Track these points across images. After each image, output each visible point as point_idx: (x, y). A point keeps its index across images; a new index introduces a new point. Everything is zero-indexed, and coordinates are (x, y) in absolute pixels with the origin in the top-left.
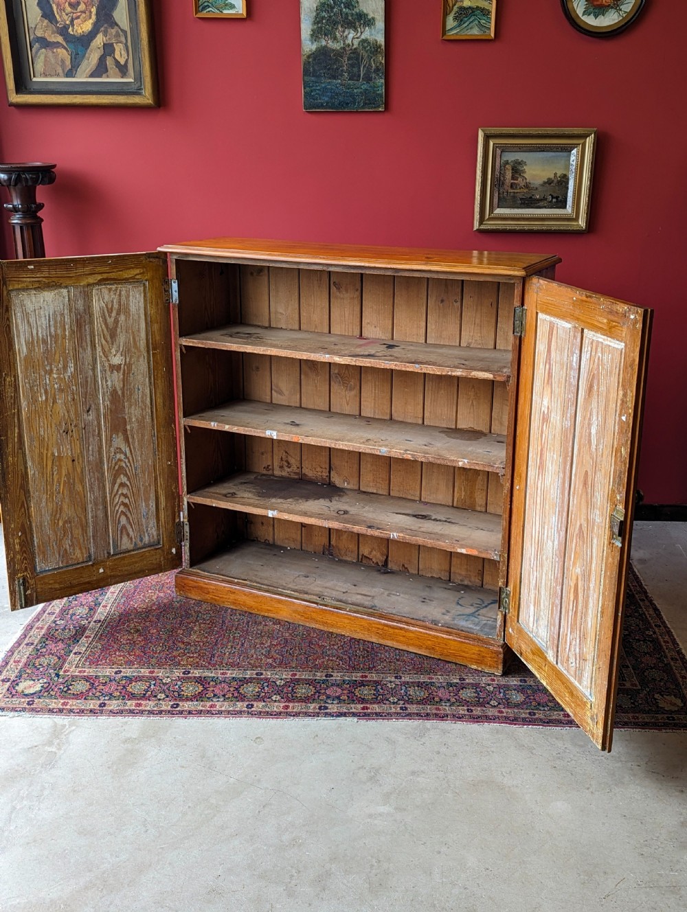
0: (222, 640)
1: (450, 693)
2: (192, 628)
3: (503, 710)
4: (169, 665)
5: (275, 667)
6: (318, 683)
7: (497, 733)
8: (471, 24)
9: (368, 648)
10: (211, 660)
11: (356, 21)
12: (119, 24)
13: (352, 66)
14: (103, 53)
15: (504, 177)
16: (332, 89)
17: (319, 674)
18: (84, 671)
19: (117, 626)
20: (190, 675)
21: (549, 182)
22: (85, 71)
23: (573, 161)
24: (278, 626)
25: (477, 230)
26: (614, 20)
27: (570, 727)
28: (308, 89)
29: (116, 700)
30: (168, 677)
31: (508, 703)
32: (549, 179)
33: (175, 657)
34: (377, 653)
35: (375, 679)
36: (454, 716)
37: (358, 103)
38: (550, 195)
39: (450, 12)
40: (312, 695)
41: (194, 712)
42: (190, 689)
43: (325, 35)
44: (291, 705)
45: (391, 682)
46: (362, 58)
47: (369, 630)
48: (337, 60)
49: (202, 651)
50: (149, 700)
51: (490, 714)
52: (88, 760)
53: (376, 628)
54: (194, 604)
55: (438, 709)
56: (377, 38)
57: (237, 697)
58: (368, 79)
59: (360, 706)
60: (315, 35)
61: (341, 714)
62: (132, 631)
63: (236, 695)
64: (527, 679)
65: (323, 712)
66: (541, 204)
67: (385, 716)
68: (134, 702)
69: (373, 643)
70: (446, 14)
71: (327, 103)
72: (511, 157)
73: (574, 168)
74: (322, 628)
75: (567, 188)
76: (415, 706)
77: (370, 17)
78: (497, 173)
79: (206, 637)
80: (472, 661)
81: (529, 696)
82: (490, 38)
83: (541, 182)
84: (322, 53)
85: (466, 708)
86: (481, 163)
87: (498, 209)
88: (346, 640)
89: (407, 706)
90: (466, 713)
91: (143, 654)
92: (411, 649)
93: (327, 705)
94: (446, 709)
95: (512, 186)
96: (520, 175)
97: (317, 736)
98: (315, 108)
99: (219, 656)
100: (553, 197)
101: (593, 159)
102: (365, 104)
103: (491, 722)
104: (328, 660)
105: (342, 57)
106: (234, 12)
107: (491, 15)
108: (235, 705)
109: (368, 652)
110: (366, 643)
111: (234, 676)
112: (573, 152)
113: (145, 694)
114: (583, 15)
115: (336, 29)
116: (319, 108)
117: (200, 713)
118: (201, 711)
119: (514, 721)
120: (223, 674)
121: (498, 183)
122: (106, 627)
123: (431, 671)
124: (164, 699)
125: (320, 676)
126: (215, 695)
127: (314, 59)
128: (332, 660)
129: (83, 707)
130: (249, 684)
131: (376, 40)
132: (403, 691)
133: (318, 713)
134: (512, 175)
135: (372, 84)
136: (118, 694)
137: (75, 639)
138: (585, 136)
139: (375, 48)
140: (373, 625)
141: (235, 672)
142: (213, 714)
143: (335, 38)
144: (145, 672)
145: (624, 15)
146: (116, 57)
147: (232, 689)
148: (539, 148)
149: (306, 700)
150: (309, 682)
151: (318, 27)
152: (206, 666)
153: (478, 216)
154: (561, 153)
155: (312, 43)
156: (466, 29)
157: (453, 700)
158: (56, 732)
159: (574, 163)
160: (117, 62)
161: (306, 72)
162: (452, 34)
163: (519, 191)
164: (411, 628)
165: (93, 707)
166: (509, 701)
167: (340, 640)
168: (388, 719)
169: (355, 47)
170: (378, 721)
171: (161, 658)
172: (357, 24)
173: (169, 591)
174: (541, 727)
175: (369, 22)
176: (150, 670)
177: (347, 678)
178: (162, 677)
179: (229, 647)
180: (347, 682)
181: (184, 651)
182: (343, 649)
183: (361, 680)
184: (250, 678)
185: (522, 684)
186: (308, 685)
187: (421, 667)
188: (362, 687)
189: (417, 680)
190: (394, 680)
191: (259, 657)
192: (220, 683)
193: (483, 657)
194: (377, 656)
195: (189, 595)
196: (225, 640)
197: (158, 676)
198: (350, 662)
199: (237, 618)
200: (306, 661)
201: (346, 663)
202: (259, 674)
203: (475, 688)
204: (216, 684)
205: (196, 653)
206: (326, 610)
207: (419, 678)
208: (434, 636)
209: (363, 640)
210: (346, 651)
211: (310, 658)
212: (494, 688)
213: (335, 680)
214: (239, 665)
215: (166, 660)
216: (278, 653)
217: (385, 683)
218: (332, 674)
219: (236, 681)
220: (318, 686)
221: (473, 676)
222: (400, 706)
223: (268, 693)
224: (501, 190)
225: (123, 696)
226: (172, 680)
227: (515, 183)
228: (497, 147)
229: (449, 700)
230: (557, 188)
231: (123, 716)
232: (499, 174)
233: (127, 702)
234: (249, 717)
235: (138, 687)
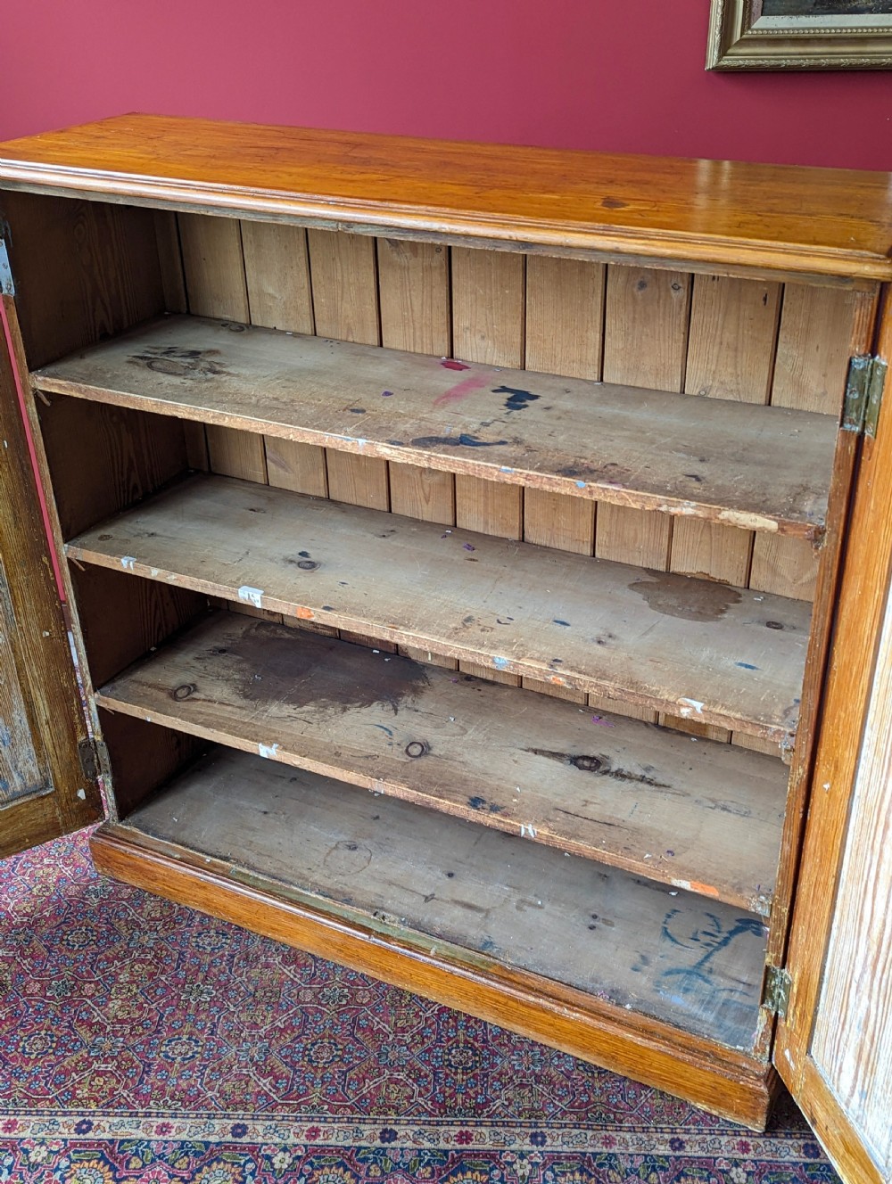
0: (172, 1014)
2: (115, 976)
4: (51, 1101)
5: (275, 1106)
6: (365, 1160)
9: (476, 1039)
10: (141, 1082)
17: (367, 1129)
20: (90, 1135)
24: (293, 968)
25: (714, 69)
30: (42, 1142)
33: (67, 1073)
34: (494, 1054)
35: (488, 1145)
45: (522, 1156)
47: (476, 999)
49: (126, 1054)
53: (490, 998)
54: (129, 899)
69: (485, 1024)
74: (381, 977)
79: (140, 1008)
80: (697, 1095)
87: (763, 18)
88: (428, 1014)
92: (565, 1049)
99: (161, 1067)
104: (391, 1080)
109: (475, 1054)
110: (472, 1022)
111: (184, 1136)
120: (164, 1129)
123: (607, 1119)
125: (369, 1137)
128: (397, 1082)
130: (215, 1165)
141: (189, 1122)
147: (175, 1183)
150: (348, 1159)
152: (129, 1106)
153: (718, 38)
164: (565, 1011)
167: (417, 1015)
171: (36, 1078)
176: (7, 1118)
177: (427, 1145)
178: (29, 1142)
179: (185, 1038)
180: (426, 1158)
181: (89, 1053)
182: (423, 1043)
183: (457, 1151)
184: (218, 1144)
185: (808, 1160)
186: (341, 1170)
187: (588, 1103)
188: (460, 1175)
189: (578, 1150)
190: (530, 1148)
191: (244, 1072)
192: (153, 1161)
193: (723, 1094)
194: (493, 1065)
195: (121, 877)
196: (179, 1014)
197: (22, 1139)
198: (435, 1090)
199: (210, 944)
200: (343, 1086)
201: (427, 1090)
202: (239, 1130)
203: (706, 1174)
204: (144, 1165)
205: (113, 1058)
206: (388, 950)
207: (583, 1139)
208: (616, 1038)
209: (465, 1014)
210: (429, 1051)
211: (352, 1074)
212: (749, 1174)
213: (402, 1149)
214: (200, 1100)
215: (46, 1085)
216: (286, 1057)
217: (509, 1159)
218: (396, 1128)
219: (186, 1154)
220: (363, 1173)
221: (700, 1132)
226: (50, 1152)
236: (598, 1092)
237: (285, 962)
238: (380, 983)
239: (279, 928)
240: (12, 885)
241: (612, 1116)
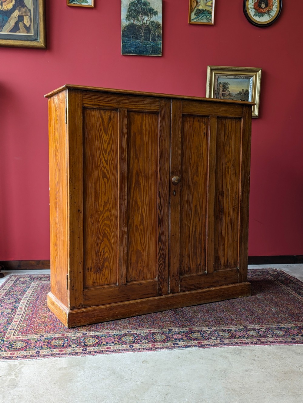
1: (243, 333)
3: (277, 338)
4: (73, 331)
5: (137, 328)
6: (166, 333)
7: (281, 348)
8: (203, 18)
10: (97, 327)
11: (148, 12)
12: (27, 6)
13: (146, 33)
14: (17, 20)
15: (219, 90)
16: (136, 44)
17: (164, 329)
18: (20, 338)
19: (33, 316)
20: (87, 335)
21: (240, 93)
22: (7, 28)
23: (251, 83)
26: (267, 19)
28: (124, 44)
29: (46, 349)
30: (74, 337)
32: (240, 92)
35: (198, 330)
36: (252, 343)
37: (149, 51)
39: (193, 11)
40: (166, 339)
41: (98, 352)
42: (91, 341)
43: (133, 18)
44: (156, 344)
45: (207, 330)
46: (151, 30)
48: (139, 30)
50: (67, 348)
51: (271, 341)
52: (39, 381)
55: (241, 340)
56: (158, 21)
57: (121, 343)
58: (154, 40)
59: (196, 342)
60: (128, 18)
61: (188, 346)
62: (43, 318)
64: (280, 324)
65: (176, 346)
67: (214, 345)
68: (58, 350)
70: (191, 12)
71: (134, 51)
72: (222, 81)
73: (252, 87)
75: (248, 97)
76: (227, 340)
77: (155, 11)
78: (216, 87)
81: (286, 332)
82: (212, 24)
83: (237, 93)
84: (132, 26)
85: (256, 339)
86: (209, 82)
89: (223, 340)
90: (258, 341)
91: (54, 327)
93: (177, 343)
94: (245, 340)
95: (223, 95)
96: (226, 89)
97: (179, 358)
98: (128, 53)
99: (101, 325)
101: (261, 81)
102: (152, 52)
103: (274, 344)
104: (166, 323)
105: (141, 29)
106: (87, 4)
107: (212, 14)
108: (122, 346)
111: (114, 333)
112: (251, 79)
113: (63, 346)
114: (254, 16)
115: (139, 15)
116: (129, 53)
118: (102, 351)
120: (107, 333)
121: (216, 93)
122: (26, 317)
123: (225, 325)
124: (76, 347)
126: (107, 343)
127: (128, 29)
128: (168, 323)
129: (25, 355)
130: (126, 336)
131: (158, 22)
132: (216, 334)
133: (174, 347)
134: (223, 90)
135: (155, 43)
136: (46, 346)
137: (8, 323)
138: (257, 71)
139: (157, 26)
142: (110, 352)
143: (138, 20)
144: (58, 335)
145: (272, 17)
146: (24, 22)
147: (116, 339)
148: (235, 76)
149: (164, 341)
150: (161, 333)
151: (130, 14)
152: (95, 330)
154: (245, 80)
155: (127, 21)
156: (200, 19)
157: (247, 336)
158: (11, 368)
159: (252, 84)
160: (25, 25)
161: (123, 35)
162: (193, 21)
163: (226, 97)
165: (32, 354)
166: (277, 334)
168: (216, 347)
169: (147, 24)
170: (211, 348)
171: (66, 328)
172: (149, 13)
175: (155, 13)
176: (61, 334)
177: (182, 330)
178: (70, 337)
180: (183, 332)
182: (171, 318)
183: (190, 331)
184: (125, 334)
185: (279, 327)
186: (161, 335)
187: (220, 323)
188: (193, 333)
190: (209, 329)
192: (107, 337)
194: (192, 320)
197: (68, 337)
198: (179, 324)
201: (177, 324)
202: (129, 332)
203: (255, 330)
207: (221, 328)
210: (174, 319)
211: (155, 323)
212: (265, 329)
213: (175, 331)
214: (115, 329)
217: (204, 331)
218: (172, 329)
219: (117, 335)
220: (167, 335)
221: (250, 325)
222: (219, 340)
223: (139, 340)
224: (218, 97)
225: (50, 347)
226: (77, 338)
227: (224, 93)
228: (216, 75)
229: (244, 336)
230: (244, 96)
231: (54, 357)
232: (217, 89)
233: (53, 350)
234: (134, 352)
235: (58, 342)
240: (38, 304)
241: (227, 325)
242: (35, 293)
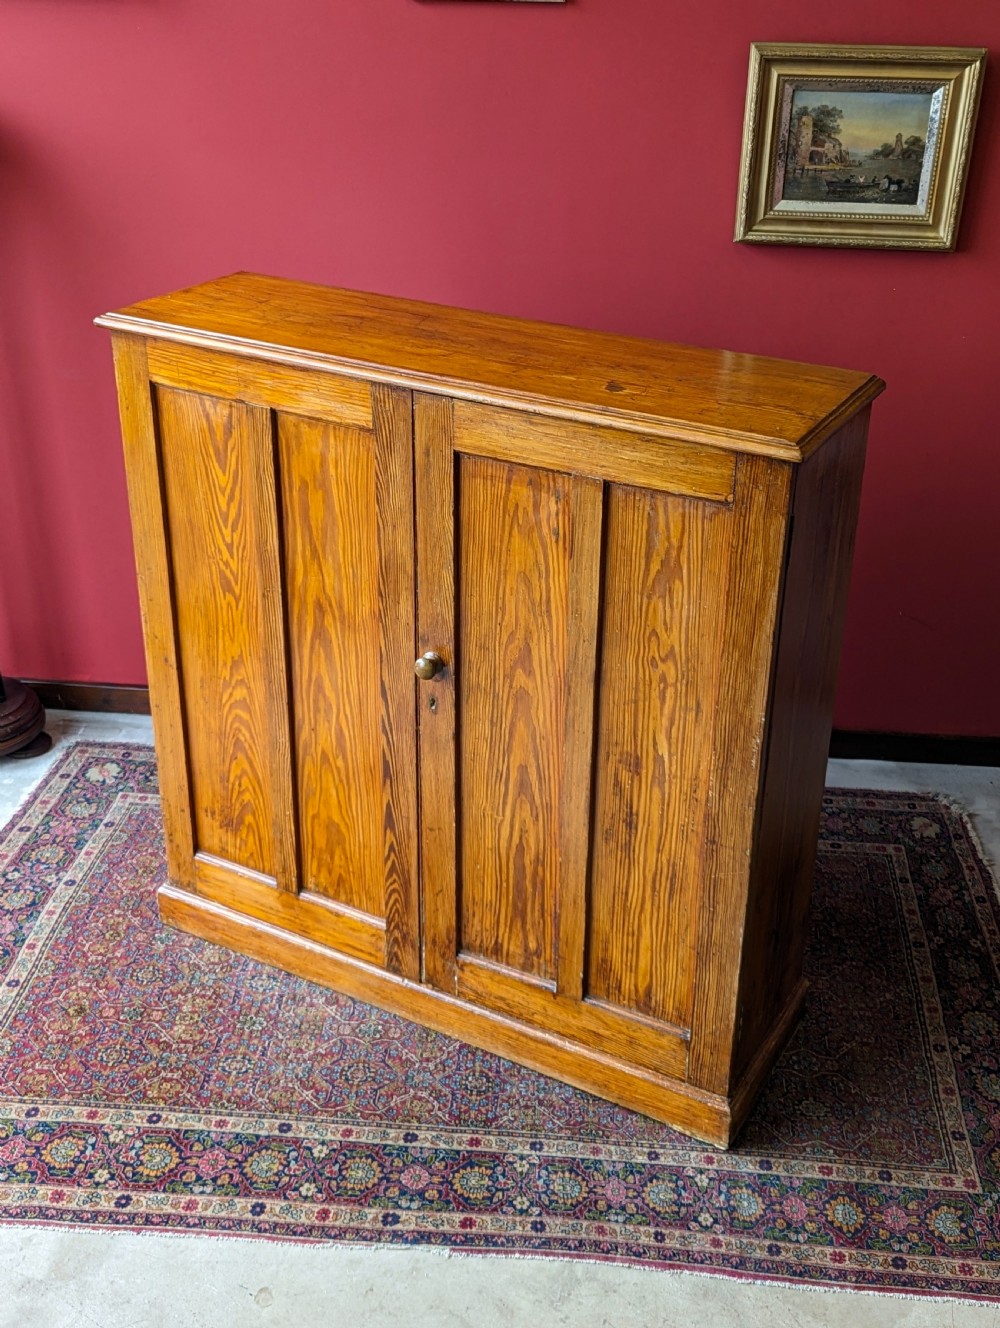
0: (229, 1039)
1: (627, 1189)
2: (179, 1007)
3: (721, 1237)
4: (127, 1098)
5: (315, 1112)
6: (390, 1154)
7: (705, 1295)
9: (490, 1070)
10: (202, 1088)
15: (797, 140)
17: (392, 1133)
19: (46, 997)
20: (160, 1125)
21: (886, 151)
23: (936, 112)
24: (334, 1007)
25: (740, 241)
27: (842, 1287)
29: (18, 1182)
30: (120, 1128)
31: (733, 1219)
32: (886, 146)
33: (139, 1078)
34: (505, 1082)
35: (494, 1149)
36: (629, 1249)
38: (887, 177)
40: (374, 1185)
41: (155, 1220)
42: (158, 1160)
44: (333, 1208)
45: (522, 1158)
47: (492, 1036)
49: (188, 1067)
50: (79, 1185)
51: (696, 1247)
53: (504, 1035)
54: (191, 946)
55: (601, 1231)
57: (236, 1186)
59: (458, 1217)
61: (422, 1237)
62: (71, 1011)
63: (237, 1178)
64: (772, 1160)
65: (388, 1232)
66: (869, 193)
67: (503, 1244)
68: (51, 1189)
69: (499, 1058)
72: (812, 100)
73: (936, 125)
74: (411, 1018)
75: (921, 165)
76: (559, 1221)
78: (784, 131)
79: (201, 1032)
80: (674, 1117)
81: (773, 1204)
83: (868, 150)
85: (652, 1230)
86: (752, 114)
87: (783, 202)
88: (451, 1049)
89: (546, 1219)
90: (652, 1242)
91: (82, 1070)
92: (567, 1080)
93: (398, 1212)
94: (618, 1229)
95: (812, 157)
96: (829, 136)
97: (372, 1290)
99: (219, 1078)
100: (891, 182)
101: (974, 111)
103: (694, 1269)
104: (415, 1097)
108: (232, 1204)
109: (488, 1081)
110: (488, 1057)
111: (238, 1130)
112: (935, 94)
113: (72, 1170)
117: (166, 1221)
118: (169, 1216)
119: (738, 1266)
120: (221, 1124)
121: (785, 151)
122: (26, 999)
123: (595, 1133)
124: (105, 1182)
125: (394, 1137)
126: (198, 1178)
128: (420, 1099)
130: (264, 1152)
132: (540, 1183)
133: (381, 1233)
134: (814, 138)
136: (26, 1167)
138: (962, 65)
140: (501, 1030)
141: (243, 1119)
142: (188, 1225)
144: (79, 1114)
147: (231, 1163)
148: (869, 84)
149: (364, 1197)
150: (376, 1153)
152: (192, 1105)
153: (744, 216)
154: (912, 97)
157: (631, 1208)
159: (937, 117)
163: (824, 167)
164: (567, 1045)
166: (735, 1215)
167: (440, 1049)
168: (506, 1252)
170: (489, 1255)
171: (113, 1081)
173: (150, 913)
174: (788, 1284)
176: (89, 1109)
177: (443, 1146)
178: (108, 1127)
179: (239, 1058)
180: (441, 1156)
181: (157, 1064)
182: (444, 1071)
183: (467, 1152)
184: (267, 1137)
185: (762, 1172)
186: (370, 1160)
187: (582, 1122)
188: (469, 1169)
189: (570, 1156)
190: (529, 1153)
191: (290, 1085)
192: (212, 1146)
193: (694, 1115)
194: (503, 1090)
195: (183, 927)
196: (235, 1039)
197: (102, 1125)
198: (452, 1105)
199: (262, 986)
200: (374, 1101)
201: (445, 1106)
202: (285, 1128)
203: (674, 1178)
204: (205, 1149)
205: (178, 1069)
206: (418, 992)
207: (575, 1148)
208: (608, 1067)
209: (482, 1051)
210: (449, 1077)
211: (382, 1091)
212: (710, 1179)
213: (421, 1148)
214: (252, 1104)
215: (122, 1086)
216: (326, 1075)
217: (511, 1159)
218: (416, 1132)
219: (240, 1143)
220: (387, 1164)
221: (674, 1147)
222: (532, 1219)
223: (295, 1176)
224: (790, 166)
225: (35, 1173)
226: (127, 1135)
227: (818, 152)
228: (785, 81)
229: (623, 1208)
230: (901, 164)
231: (27, 1223)
232: (787, 135)
233: (38, 1188)
234: (254, 1237)
235: (63, 1151)
236: (591, 1114)
237: (328, 1002)
238: (410, 1023)
239: (324, 973)
240: (86, 930)
241: (601, 1133)
242: (102, 862)
